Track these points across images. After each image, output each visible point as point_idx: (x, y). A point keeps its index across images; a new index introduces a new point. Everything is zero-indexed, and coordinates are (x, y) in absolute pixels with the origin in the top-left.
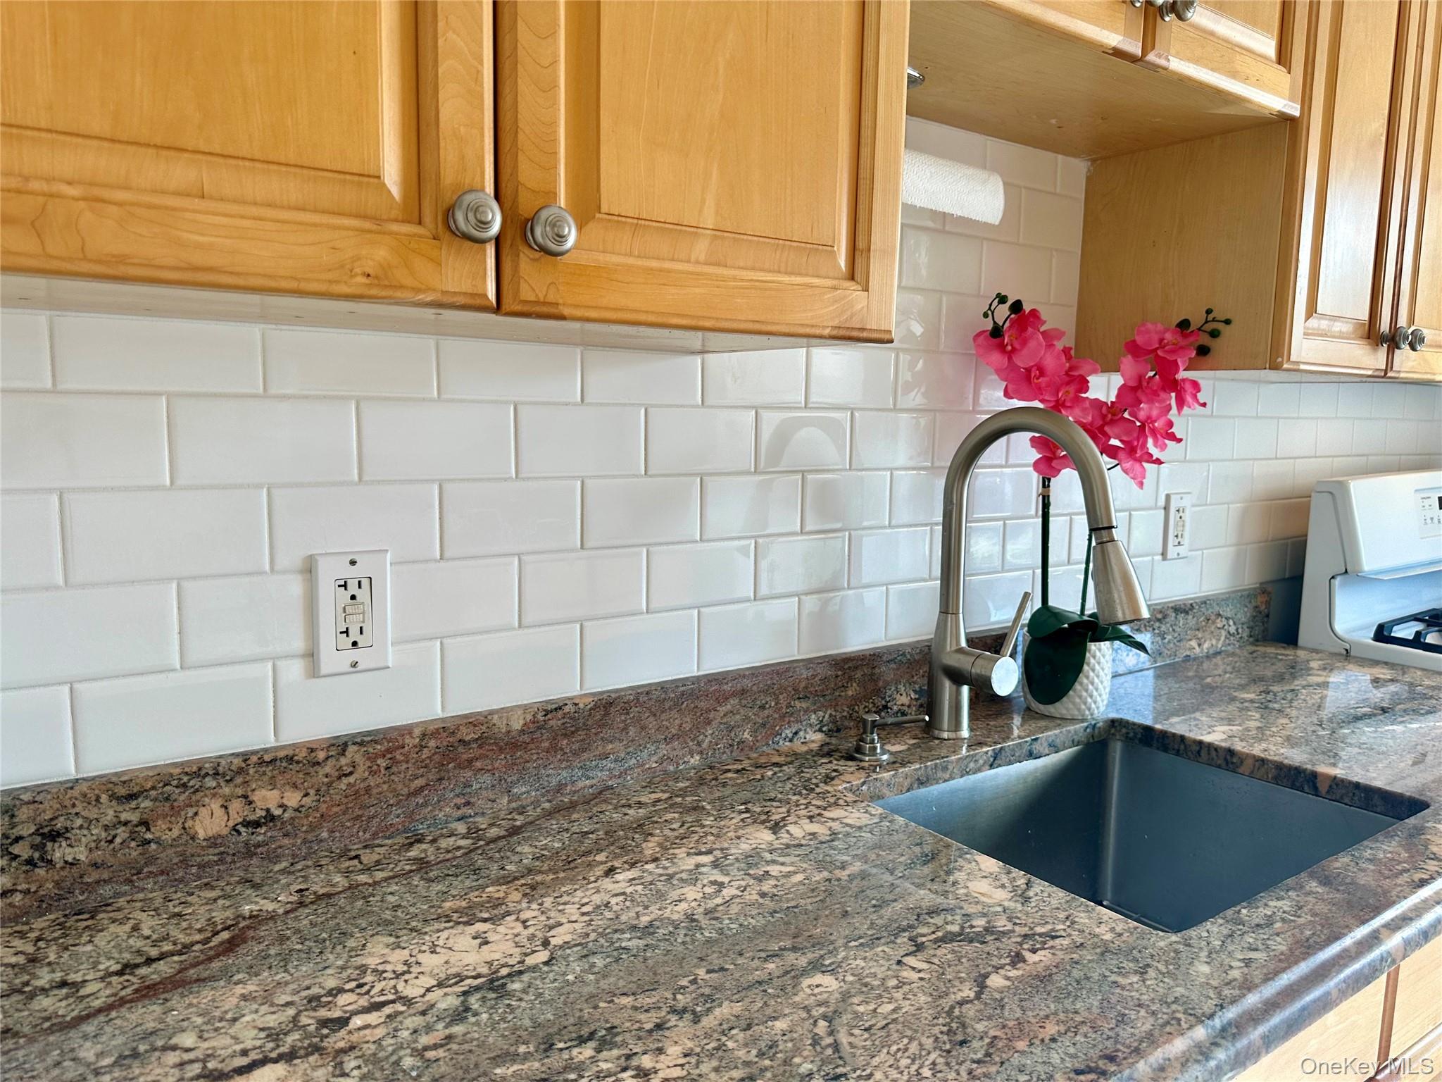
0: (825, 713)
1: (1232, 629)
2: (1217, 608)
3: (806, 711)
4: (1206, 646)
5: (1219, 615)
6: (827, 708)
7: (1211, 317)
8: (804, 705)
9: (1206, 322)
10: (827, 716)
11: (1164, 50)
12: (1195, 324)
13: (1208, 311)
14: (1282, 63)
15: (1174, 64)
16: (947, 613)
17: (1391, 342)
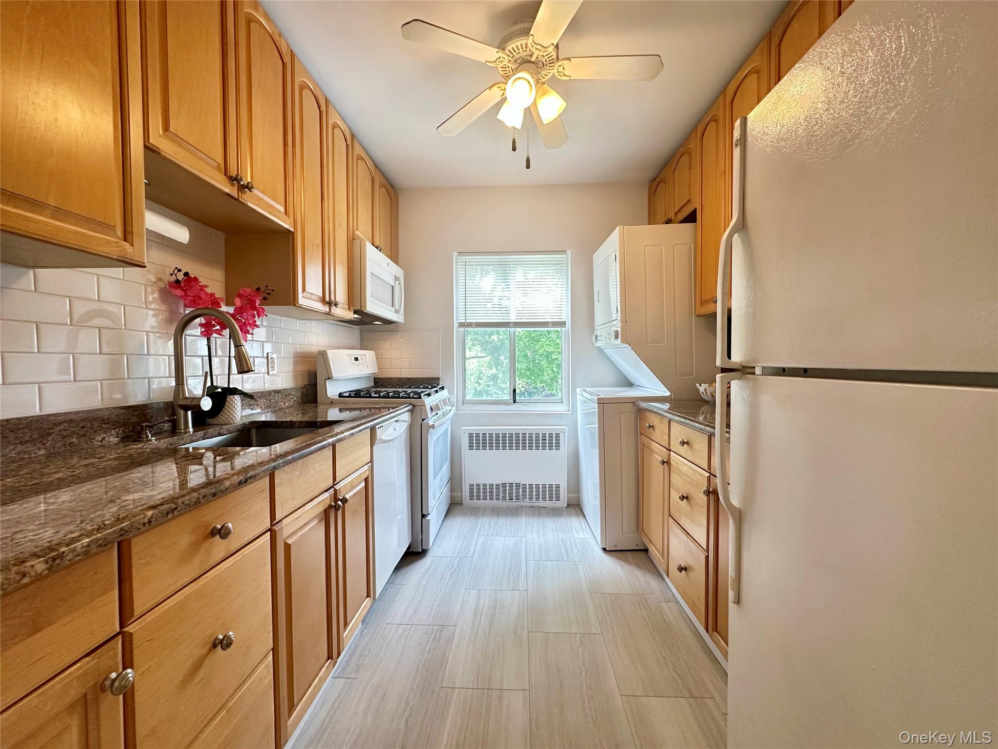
0: (120, 429)
1: (296, 399)
2: (289, 392)
3: (109, 429)
4: (287, 404)
5: (290, 394)
6: (121, 427)
7: (267, 288)
8: (108, 426)
9: (265, 290)
10: (121, 431)
11: (245, 199)
12: (262, 290)
13: (267, 286)
14: (286, 214)
15: (250, 204)
16: (179, 385)
17: (330, 304)
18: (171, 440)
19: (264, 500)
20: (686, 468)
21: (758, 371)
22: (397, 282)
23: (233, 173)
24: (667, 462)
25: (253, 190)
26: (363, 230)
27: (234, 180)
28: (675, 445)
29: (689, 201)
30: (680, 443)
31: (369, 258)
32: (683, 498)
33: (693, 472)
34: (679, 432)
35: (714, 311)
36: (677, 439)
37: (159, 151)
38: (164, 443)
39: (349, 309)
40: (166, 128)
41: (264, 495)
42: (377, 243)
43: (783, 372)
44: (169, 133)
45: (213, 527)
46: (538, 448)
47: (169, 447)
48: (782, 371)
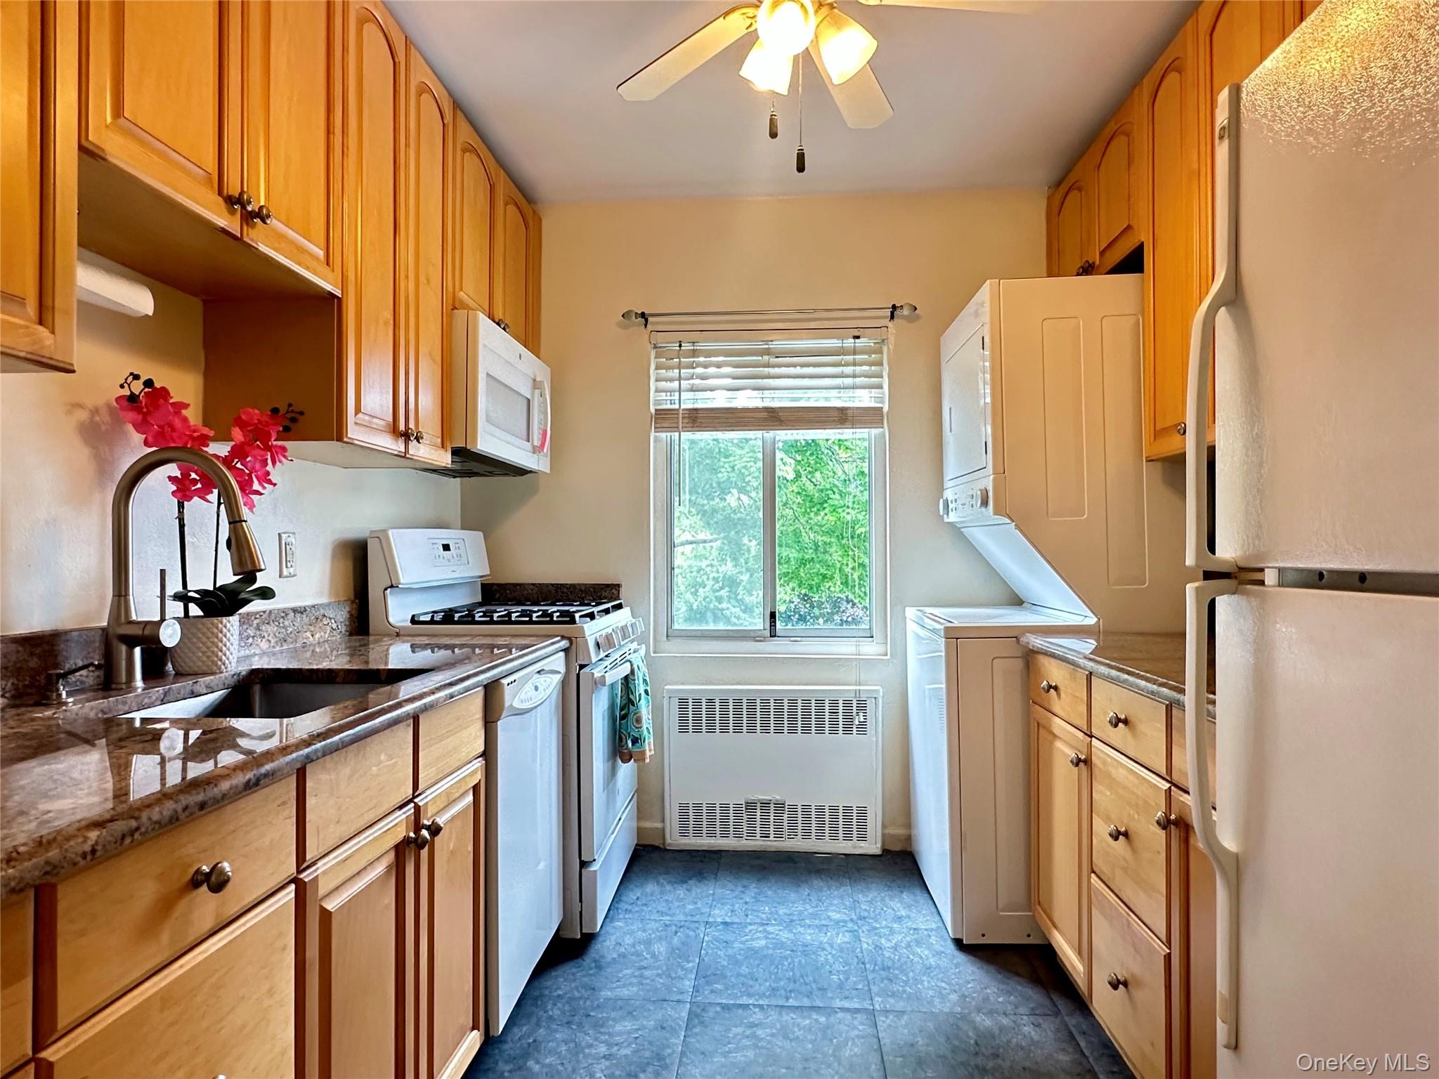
0: (7, 681)
1: (334, 626)
2: (322, 611)
4: (317, 636)
5: (324, 616)
7: (290, 409)
9: (288, 412)
11: (255, 239)
12: (282, 411)
13: (290, 405)
14: (328, 264)
15: (262, 248)
16: (120, 596)
17: (406, 436)
18: (102, 703)
19: (288, 820)
20: (1122, 771)
21: (1270, 577)
22: (537, 392)
23: (234, 191)
24: (1085, 762)
25: (268, 222)
26: (471, 289)
27: (235, 202)
28: (1101, 725)
29: (1129, 227)
30: (1110, 722)
31: (485, 346)
32: (1116, 836)
33: (1136, 781)
34: (1109, 699)
35: (1182, 451)
36: (1105, 713)
37: (103, 155)
38: (92, 709)
39: (443, 447)
40: (118, 111)
41: (287, 812)
42: (499, 315)
43: (1319, 580)
44: (122, 121)
45: (196, 868)
46: (820, 730)
47: (100, 715)
48: (1317, 577)
